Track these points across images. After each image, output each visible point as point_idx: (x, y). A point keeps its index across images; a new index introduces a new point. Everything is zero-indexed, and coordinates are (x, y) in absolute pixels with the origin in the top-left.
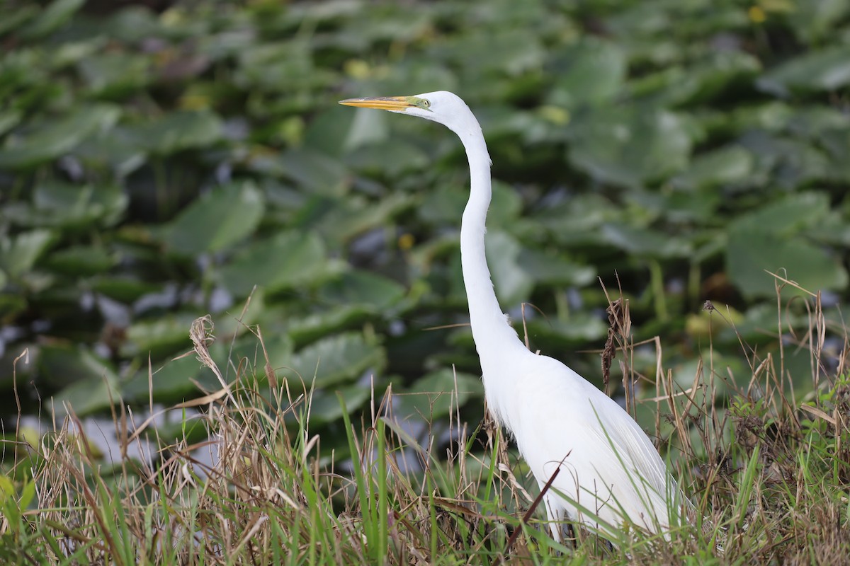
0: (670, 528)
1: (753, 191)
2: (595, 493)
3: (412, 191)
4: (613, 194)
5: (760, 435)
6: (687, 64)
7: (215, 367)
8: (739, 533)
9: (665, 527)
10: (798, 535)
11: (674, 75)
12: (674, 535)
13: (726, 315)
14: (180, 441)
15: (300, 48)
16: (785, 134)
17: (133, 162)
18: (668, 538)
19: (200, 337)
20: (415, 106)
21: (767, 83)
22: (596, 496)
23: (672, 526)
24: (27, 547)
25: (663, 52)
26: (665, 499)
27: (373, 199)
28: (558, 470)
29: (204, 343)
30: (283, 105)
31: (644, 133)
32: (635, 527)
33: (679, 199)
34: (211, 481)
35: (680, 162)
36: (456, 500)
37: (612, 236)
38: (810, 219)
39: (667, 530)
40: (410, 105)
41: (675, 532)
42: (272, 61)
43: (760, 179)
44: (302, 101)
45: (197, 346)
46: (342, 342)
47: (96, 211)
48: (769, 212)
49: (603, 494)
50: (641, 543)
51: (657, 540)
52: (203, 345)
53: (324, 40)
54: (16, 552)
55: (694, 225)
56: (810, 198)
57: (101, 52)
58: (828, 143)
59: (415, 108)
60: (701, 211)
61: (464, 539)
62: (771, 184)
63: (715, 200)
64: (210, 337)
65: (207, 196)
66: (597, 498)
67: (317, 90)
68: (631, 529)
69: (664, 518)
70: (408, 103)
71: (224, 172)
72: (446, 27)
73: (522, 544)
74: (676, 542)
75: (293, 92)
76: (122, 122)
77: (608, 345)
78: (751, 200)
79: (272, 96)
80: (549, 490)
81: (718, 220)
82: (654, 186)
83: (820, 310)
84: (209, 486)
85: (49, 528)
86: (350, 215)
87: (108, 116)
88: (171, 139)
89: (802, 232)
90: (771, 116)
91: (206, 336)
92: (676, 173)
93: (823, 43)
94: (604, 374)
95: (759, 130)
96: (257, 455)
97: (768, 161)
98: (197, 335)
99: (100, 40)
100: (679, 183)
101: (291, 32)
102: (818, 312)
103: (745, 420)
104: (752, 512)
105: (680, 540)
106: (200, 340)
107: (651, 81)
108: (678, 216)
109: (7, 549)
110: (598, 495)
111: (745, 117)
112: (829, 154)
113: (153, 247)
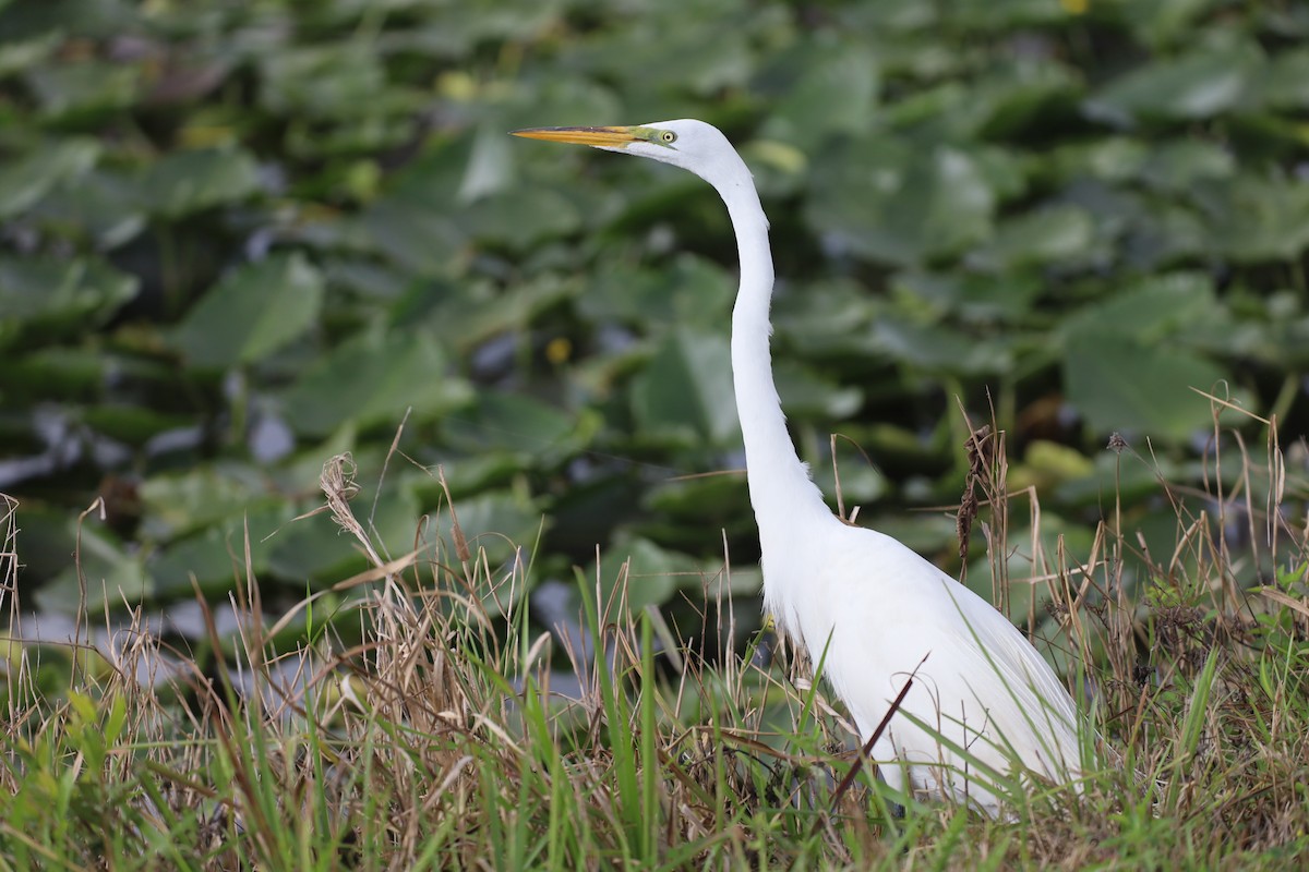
0: (1083, 774)
1: (1090, 272)
2: (962, 721)
3: (564, 272)
4: (874, 278)
5: (1197, 635)
6: (967, 78)
7: (361, 532)
8: (1187, 781)
9: (1076, 772)
10: (1277, 783)
11: (949, 97)
12: (1090, 786)
13: (1067, 462)
14: (303, 646)
15: (362, 53)
16: (1134, 185)
17: (126, 228)
18: (1079, 789)
19: (337, 486)
20: (646, 141)
21: (1099, 107)
22: (964, 725)
23: (1086, 771)
24: (114, 803)
25: (931, 60)
26: (1076, 730)
27: (502, 285)
28: (910, 683)
29: (343, 495)
30: (340, 140)
31: (920, 184)
32: (1030, 773)
33: (979, 285)
34: (383, 703)
35: (981, 229)
36: (750, 732)
37: (886, 341)
38: (1184, 316)
39: (1079, 777)
40: (636, 140)
41: (1091, 780)
42: (319, 73)
43: (1102, 256)
44: (371, 134)
45: (332, 500)
46: (486, 505)
47: (89, 299)
48: (1120, 304)
49: (976, 721)
50: (1040, 796)
51: (1064, 792)
52: (341, 499)
53: (398, 41)
54: (99, 808)
55: (1002, 326)
56: (1181, 283)
57: (59, 58)
58: (1203, 200)
59: (646, 143)
60: (1012, 304)
61: (762, 793)
62: (1118, 264)
63: (1033, 288)
64: (352, 485)
65: (232, 278)
66: (965, 727)
67: (394, 118)
68: (1023, 777)
69: (1073, 761)
70: (632, 136)
71: (258, 246)
72: (584, 22)
73: (853, 799)
74: (1092, 795)
75: (358, 120)
76: (105, 165)
77: (966, 498)
78: (1091, 287)
79: (323, 127)
80: (897, 714)
81: (1040, 318)
82: (942, 264)
83: (1276, 444)
84: (380, 711)
85: (151, 773)
86: (472, 309)
87: (82, 155)
88: (183, 195)
89: (1173, 334)
90: (1110, 159)
91: (346, 485)
92: (974, 245)
93: (1176, 48)
94: (960, 543)
95: (1090, 179)
96: (442, 664)
97: (1113, 225)
98: (331, 484)
99: (54, 39)
100: (976, 260)
101: (348, 28)
102: (1273, 447)
103: (1174, 613)
104: (1204, 750)
105: (1098, 792)
106: (336, 491)
107: (915, 106)
108: (978, 312)
109: (85, 804)
110: (967, 724)
111: (1069, 158)
112: (1204, 216)
113: (168, 360)
